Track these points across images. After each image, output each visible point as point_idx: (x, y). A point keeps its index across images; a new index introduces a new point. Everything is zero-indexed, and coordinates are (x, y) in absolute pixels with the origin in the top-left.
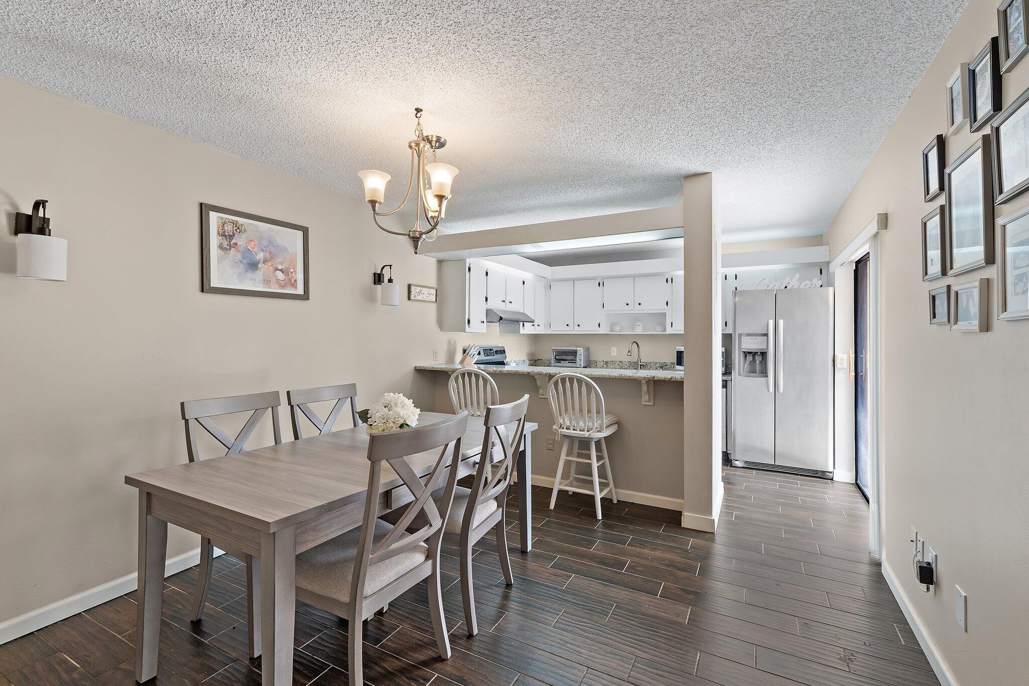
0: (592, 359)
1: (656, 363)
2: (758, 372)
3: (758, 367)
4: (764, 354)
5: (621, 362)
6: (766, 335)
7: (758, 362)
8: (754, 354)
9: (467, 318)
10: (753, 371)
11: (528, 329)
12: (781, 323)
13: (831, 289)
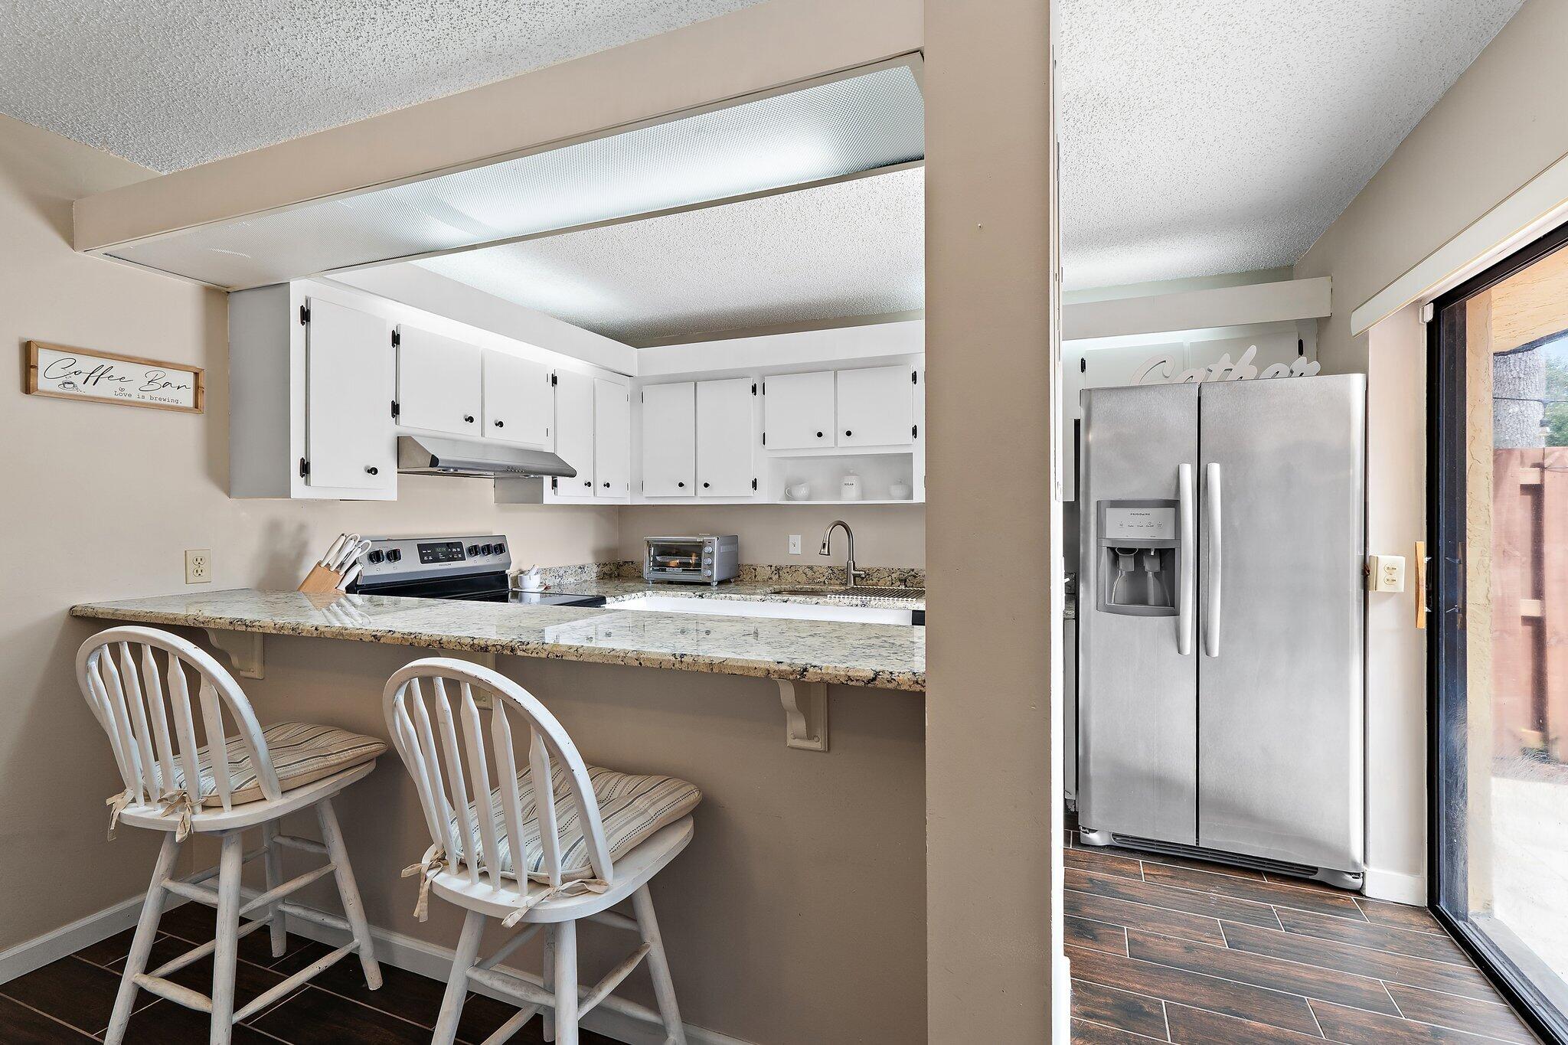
0: (747, 559)
1: (891, 572)
2: (1152, 601)
3: (1152, 587)
4: (1167, 555)
5: (811, 568)
6: (1174, 504)
7: (1150, 575)
8: (1138, 554)
9: (296, 456)
10: (1137, 599)
11: (569, 492)
12: (1215, 471)
13: (1357, 380)
